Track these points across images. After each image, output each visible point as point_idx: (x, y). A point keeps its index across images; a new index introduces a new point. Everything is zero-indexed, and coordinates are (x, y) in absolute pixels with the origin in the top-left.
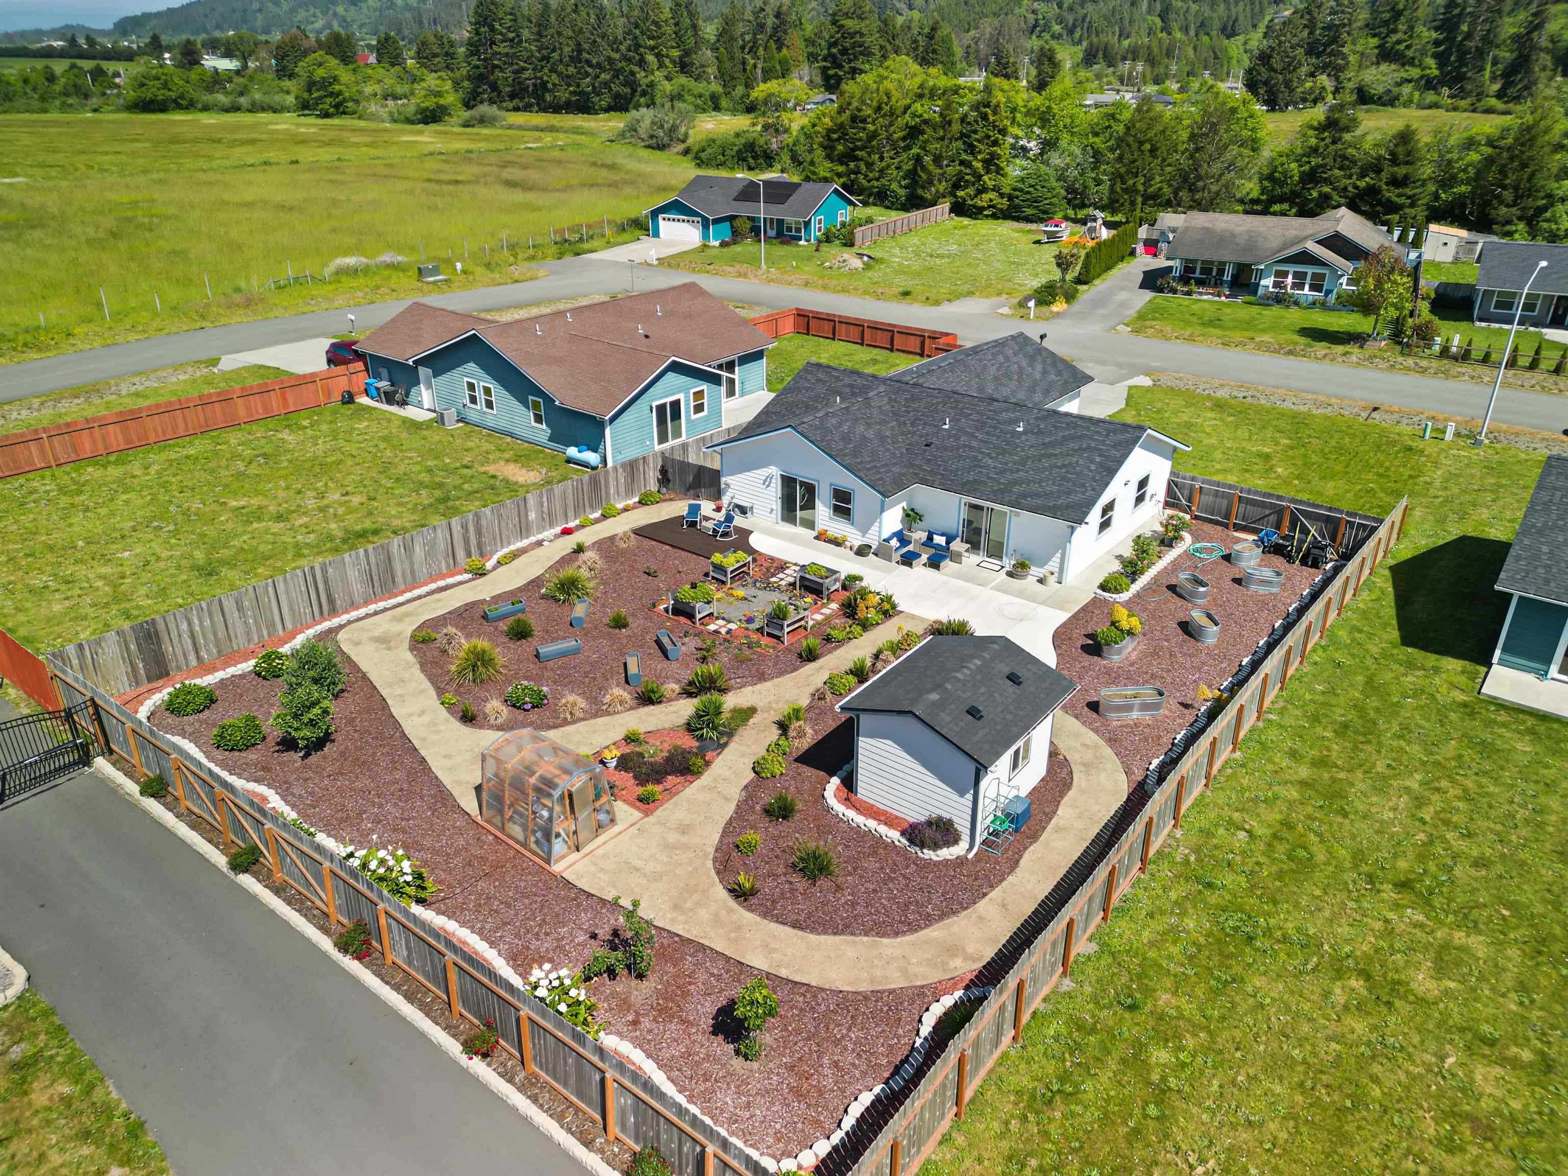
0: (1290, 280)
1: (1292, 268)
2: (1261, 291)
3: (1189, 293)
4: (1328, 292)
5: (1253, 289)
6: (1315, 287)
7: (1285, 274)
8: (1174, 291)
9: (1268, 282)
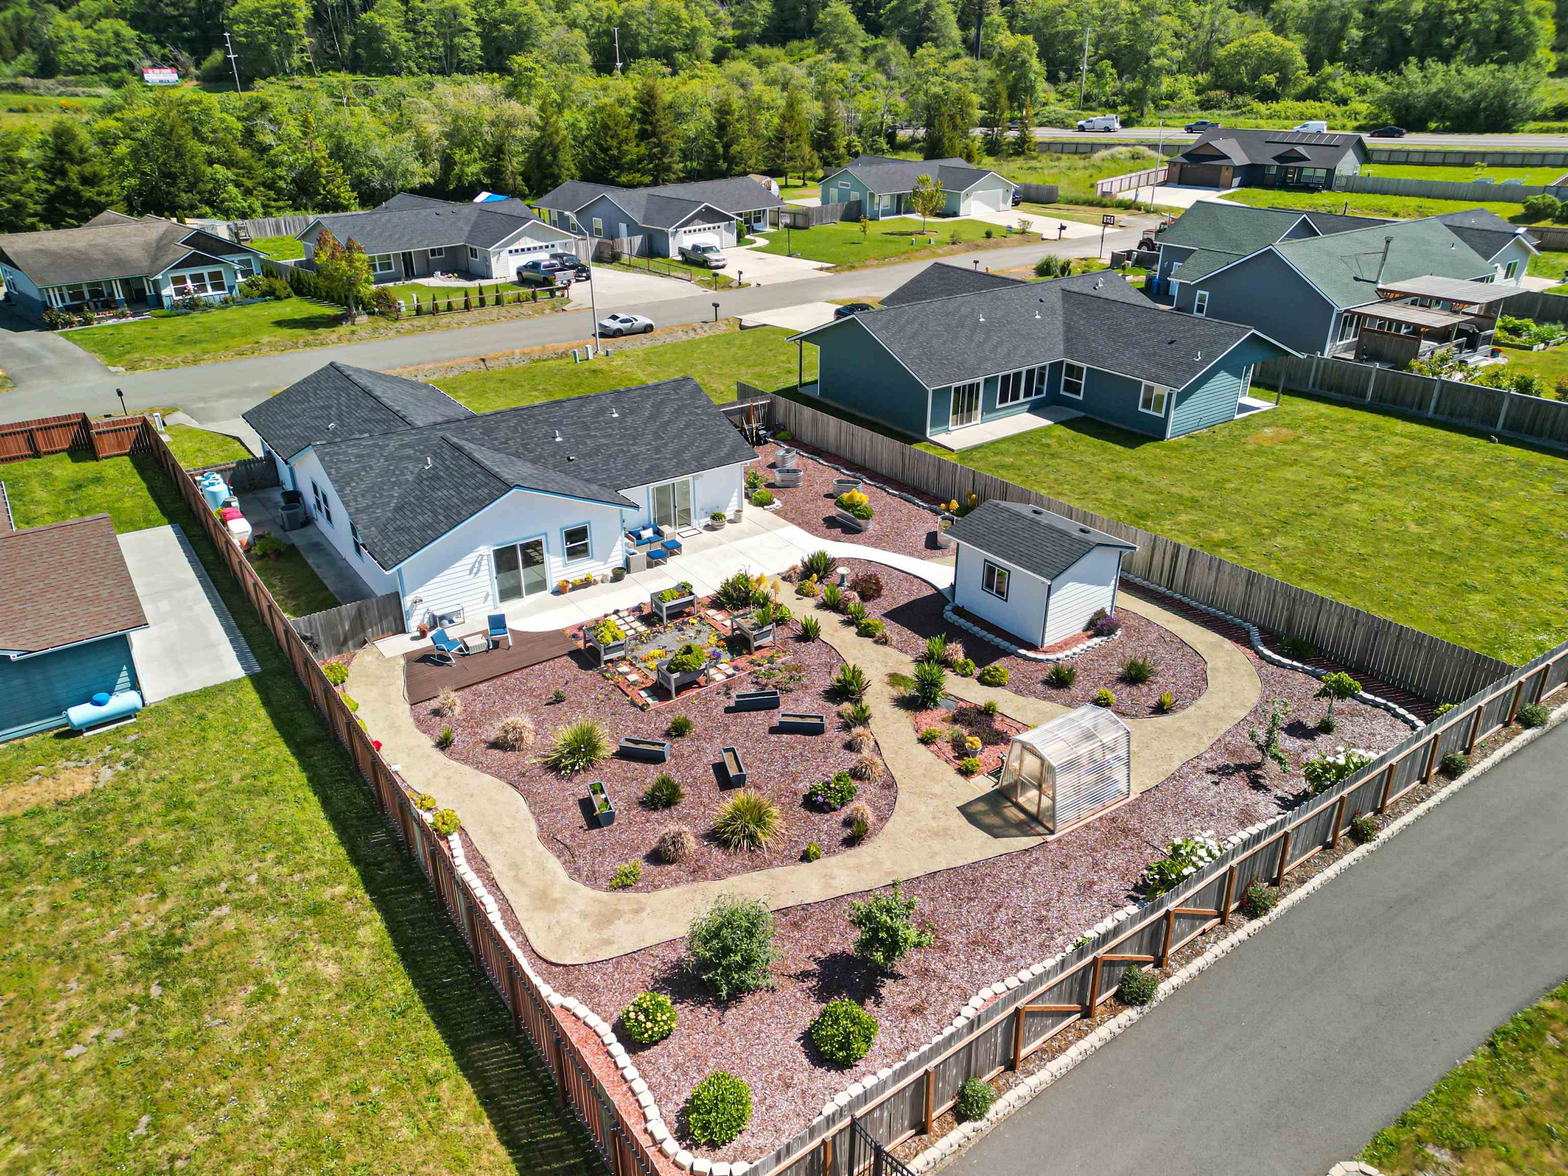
0: (189, 284)
1: (187, 273)
2: (166, 302)
3: (88, 322)
4: (231, 289)
5: (158, 301)
6: (218, 286)
7: (182, 280)
8: (70, 324)
9: (168, 291)
